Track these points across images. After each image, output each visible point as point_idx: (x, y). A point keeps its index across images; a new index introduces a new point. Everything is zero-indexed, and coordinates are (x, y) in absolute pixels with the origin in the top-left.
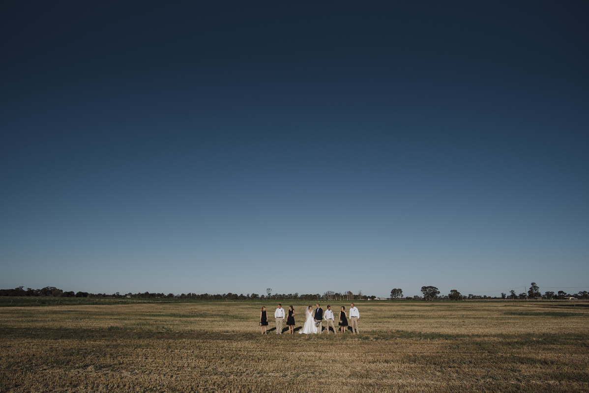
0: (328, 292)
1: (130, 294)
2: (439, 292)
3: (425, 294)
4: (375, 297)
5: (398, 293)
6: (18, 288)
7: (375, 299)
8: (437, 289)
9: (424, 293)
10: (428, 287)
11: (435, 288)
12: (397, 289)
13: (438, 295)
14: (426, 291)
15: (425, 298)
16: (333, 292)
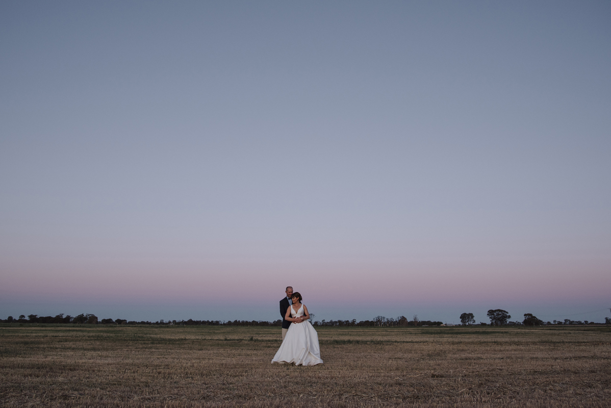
0: (379, 317)
1: (174, 321)
2: (509, 317)
3: (493, 319)
4: (442, 323)
5: (468, 318)
6: (58, 316)
7: (442, 325)
8: (507, 312)
9: (490, 318)
10: (496, 311)
11: (505, 311)
12: (467, 313)
13: (508, 320)
14: (494, 315)
15: (492, 323)
16: (384, 318)
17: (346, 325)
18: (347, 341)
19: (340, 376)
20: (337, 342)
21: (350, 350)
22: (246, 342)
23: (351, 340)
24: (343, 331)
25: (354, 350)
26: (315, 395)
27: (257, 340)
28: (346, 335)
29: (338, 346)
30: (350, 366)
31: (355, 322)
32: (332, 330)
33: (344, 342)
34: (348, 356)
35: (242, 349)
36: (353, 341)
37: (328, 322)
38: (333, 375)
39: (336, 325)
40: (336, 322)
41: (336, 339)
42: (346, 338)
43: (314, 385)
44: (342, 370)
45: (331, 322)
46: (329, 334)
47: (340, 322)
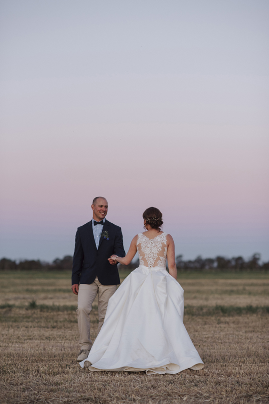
17: (235, 267)
18: (244, 309)
19: (241, 372)
20: (223, 311)
21: (254, 328)
22: (23, 312)
23: (254, 305)
24: (231, 285)
25: (263, 326)
26: (208, 397)
27: (43, 308)
28: (238, 292)
29: (227, 319)
30: (257, 356)
31: (258, 259)
32: (203, 281)
33: (239, 311)
34: (251, 338)
35: (27, 327)
36: (257, 308)
37: (190, 262)
38: (229, 371)
39: (211, 268)
40: (210, 261)
41: (220, 302)
42: (242, 301)
43: (201, 384)
44: (244, 362)
45: (199, 260)
46: (198, 292)
47: (220, 260)
